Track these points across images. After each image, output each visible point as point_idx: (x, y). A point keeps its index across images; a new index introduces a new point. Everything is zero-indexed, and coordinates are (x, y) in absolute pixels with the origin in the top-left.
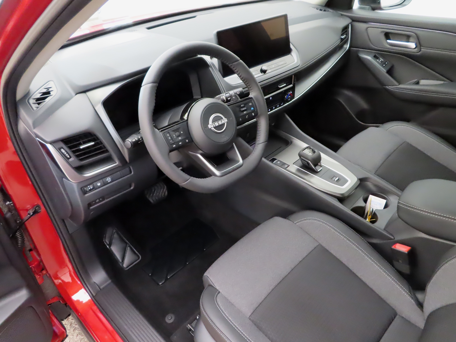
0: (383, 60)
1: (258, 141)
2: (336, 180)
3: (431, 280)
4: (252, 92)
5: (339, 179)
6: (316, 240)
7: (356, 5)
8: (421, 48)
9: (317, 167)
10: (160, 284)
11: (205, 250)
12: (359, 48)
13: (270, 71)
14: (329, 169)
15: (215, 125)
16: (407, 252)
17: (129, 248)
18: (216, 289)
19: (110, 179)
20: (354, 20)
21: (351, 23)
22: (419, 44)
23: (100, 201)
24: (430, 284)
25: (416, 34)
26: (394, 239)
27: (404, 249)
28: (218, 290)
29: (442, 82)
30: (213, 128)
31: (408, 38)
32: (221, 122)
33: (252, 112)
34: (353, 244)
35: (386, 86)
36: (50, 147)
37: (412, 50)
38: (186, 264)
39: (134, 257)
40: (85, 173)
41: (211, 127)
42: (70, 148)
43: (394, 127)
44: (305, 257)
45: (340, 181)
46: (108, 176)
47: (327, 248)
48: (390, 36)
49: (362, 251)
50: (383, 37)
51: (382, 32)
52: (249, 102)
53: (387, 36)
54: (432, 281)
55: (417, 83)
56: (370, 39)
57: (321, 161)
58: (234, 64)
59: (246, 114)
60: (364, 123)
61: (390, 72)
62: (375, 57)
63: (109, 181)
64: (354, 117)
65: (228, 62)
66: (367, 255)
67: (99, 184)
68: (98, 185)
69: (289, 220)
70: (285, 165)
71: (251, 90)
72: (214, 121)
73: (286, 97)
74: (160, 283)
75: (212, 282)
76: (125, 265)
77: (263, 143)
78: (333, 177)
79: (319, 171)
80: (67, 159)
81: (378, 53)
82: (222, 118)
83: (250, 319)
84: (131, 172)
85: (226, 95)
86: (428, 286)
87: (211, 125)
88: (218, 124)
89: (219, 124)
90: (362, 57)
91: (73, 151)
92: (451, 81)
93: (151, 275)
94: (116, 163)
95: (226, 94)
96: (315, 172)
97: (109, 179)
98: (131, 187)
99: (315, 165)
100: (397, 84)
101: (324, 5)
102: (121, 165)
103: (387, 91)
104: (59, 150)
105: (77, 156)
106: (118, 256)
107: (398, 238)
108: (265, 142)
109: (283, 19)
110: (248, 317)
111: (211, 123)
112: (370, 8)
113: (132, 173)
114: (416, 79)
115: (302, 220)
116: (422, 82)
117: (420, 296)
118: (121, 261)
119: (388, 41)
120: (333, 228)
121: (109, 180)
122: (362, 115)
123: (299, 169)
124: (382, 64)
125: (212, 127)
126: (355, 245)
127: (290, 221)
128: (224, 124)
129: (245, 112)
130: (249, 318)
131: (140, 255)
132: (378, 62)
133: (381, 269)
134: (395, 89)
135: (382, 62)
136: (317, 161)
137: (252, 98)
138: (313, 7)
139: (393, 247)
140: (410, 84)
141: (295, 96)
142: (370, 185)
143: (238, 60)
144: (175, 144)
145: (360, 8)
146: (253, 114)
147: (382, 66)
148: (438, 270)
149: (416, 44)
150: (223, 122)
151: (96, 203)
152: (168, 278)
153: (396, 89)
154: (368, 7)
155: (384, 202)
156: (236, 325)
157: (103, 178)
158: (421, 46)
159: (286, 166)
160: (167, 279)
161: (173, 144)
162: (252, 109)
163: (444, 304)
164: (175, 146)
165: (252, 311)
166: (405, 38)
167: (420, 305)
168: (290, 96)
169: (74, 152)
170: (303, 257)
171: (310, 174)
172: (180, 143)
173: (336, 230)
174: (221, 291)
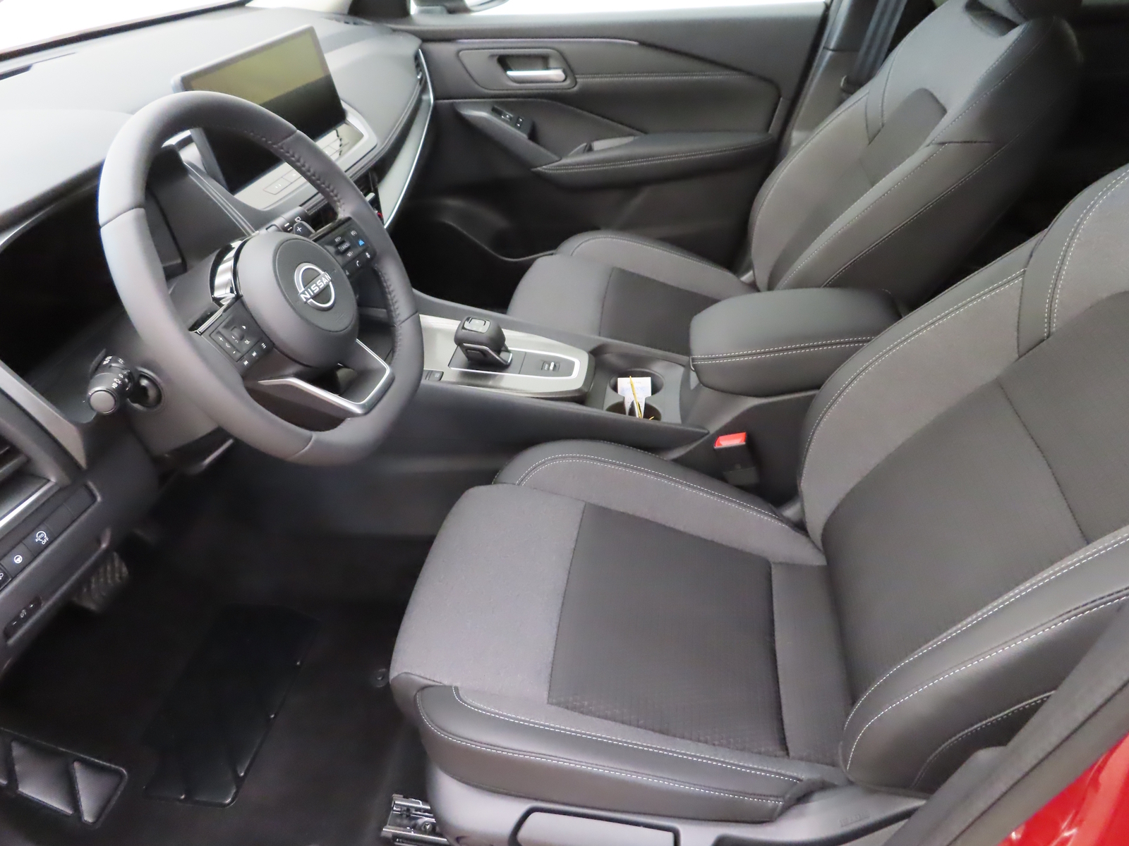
0: (511, 116)
1: (399, 314)
2: (551, 368)
3: (802, 470)
4: (343, 206)
5: (555, 366)
6: (576, 498)
7: (414, 8)
8: (575, 78)
9: (503, 355)
10: (228, 801)
11: (298, 663)
12: (455, 99)
14: (526, 353)
15: (313, 291)
16: (744, 443)
17: (76, 765)
18: (445, 686)
19: (44, 534)
20: (427, 38)
21: (421, 47)
22: (569, 70)
23: (30, 613)
24: (803, 478)
25: (558, 51)
26: (708, 433)
27: (736, 440)
28: (451, 687)
29: (630, 139)
30: (311, 300)
31: (543, 61)
32: (321, 281)
33: (365, 251)
34: (647, 473)
35: (536, 167)
37: (558, 84)
38: (270, 719)
39: (107, 782)
41: (305, 298)
43: (580, 247)
45: (561, 368)
46: (34, 530)
47: (604, 504)
48: (509, 62)
49: (668, 479)
50: (497, 68)
51: (492, 56)
52: (350, 230)
53: (505, 62)
54: (805, 471)
55: (590, 149)
56: (470, 75)
57: (506, 343)
58: (285, 141)
59: (354, 259)
60: (514, 258)
61: (533, 136)
62: (497, 112)
63: (44, 542)
64: (491, 251)
65: (271, 140)
66: (679, 482)
67: (18, 560)
68: (16, 561)
69: (502, 483)
70: (434, 375)
71: (339, 201)
72: (307, 283)
74: (226, 799)
75: (426, 679)
76: (88, 818)
77: (409, 320)
78: (541, 366)
79: (509, 361)
81: (497, 102)
82: (319, 274)
83: (552, 704)
84: (94, 497)
85: (269, 230)
86: (800, 483)
87: (303, 293)
88: (318, 289)
90: (469, 116)
92: (645, 132)
93: (185, 798)
94: (49, 481)
95: (267, 229)
96: (502, 367)
97: (41, 537)
98: (99, 542)
99: (498, 352)
100: (557, 158)
101: (346, 11)
102: (67, 481)
103: (540, 176)
106: (56, 803)
107: (713, 428)
108: (412, 315)
109: (310, 36)
110: (546, 701)
111: (303, 289)
112: (445, 12)
113: (99, 499)
114: (583, 143)
115: (529, 472)
116: (598, 145)
117: (791, 512)
118: (69, 811)
119: (509, 73)
120: (597, 460)
121: (43, 538)
122: (502, 242)
123: (466, 372)
124: (513, 122)
125: (309, 296)
126: (650, 473)
127: (505, 485)
128: (327, 287)
129: (350, 254)
130: (548, 703)
131: (121, 769)
132: (504, 120)
133: (713, 495)
134: (557, 170)
135: (511, 118)
136: (498, 343)
137: (349, 219)
138: (327, 18)
139: (717, 447)
140: (578, 154)
141: (385, 220)
142: (610, 358)
143: (293, 132)
144: (245, 357)
145: (422, 12)
146: (367, 254)
147: (515, 126)
148: (809, 445)
149: (564, 72)
150: (325, 281)
151: (21, 622)
152: (242, 774)
153: (561, 169)
154: (438, 8)
155: (648, 380)
156: (540, 721)
157: (24, 538)
158: (572, 71)
159: (438, 376)
160: (239, 782)
161: (241, 359)
162: (361, 243)
163: (841, 495)
164: (246, 362)
165: (546, 686)
166: (540, 62)
167: (800, 526)
170: (574, 539)
171: (495, 375)
172: (254, 354)
173: (605, 462)
174: (458, 684)
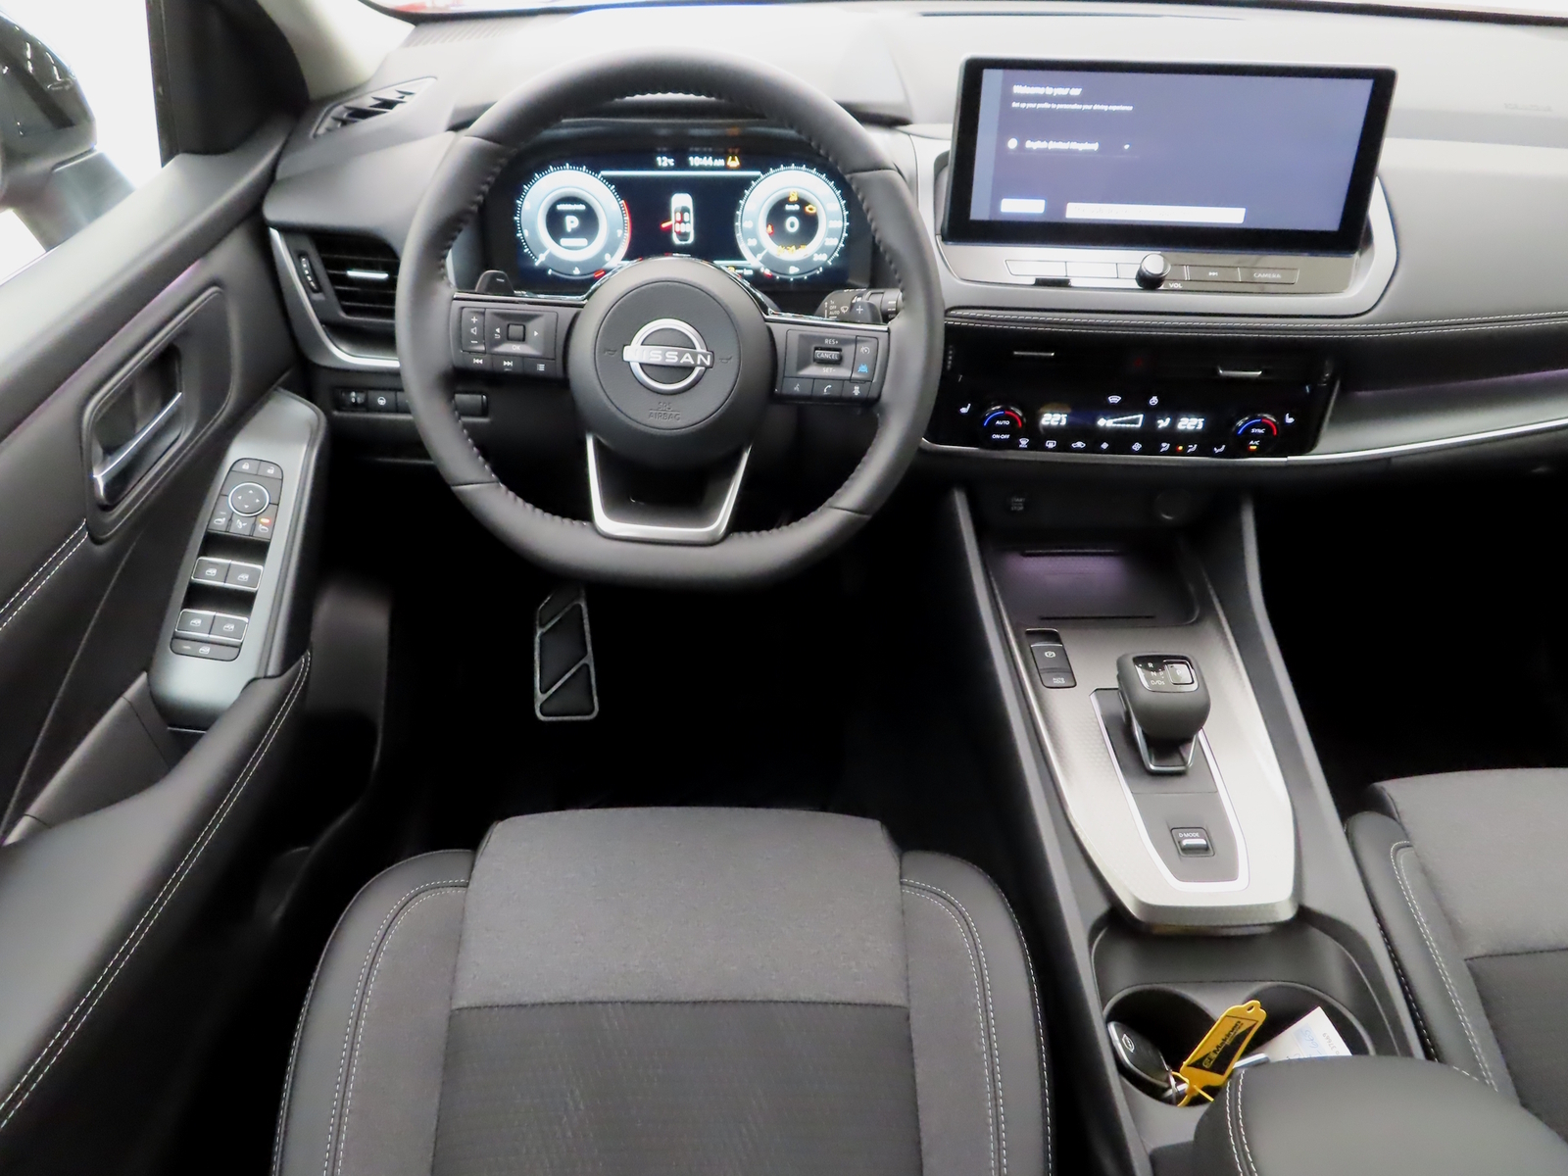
1: (837, 494)
2: (1189, 843)
4: (902, 311)
6: (908, 987)
13: (1174, 285)
14: (1214, 792)
15: (650, 357)
32: (680, 356)
33: (857, 382)
36: (275, 233)
40: (337, 344)
42: (328, 264)
44: (803, 1002)
47: (917, 1040)
59: (825, 379)
67: (382, 401)
68: (378, 401)
69: (901, 860)
70: (1058, 676)
71: (903, 301)
73: (1240, 423)
77: (849, 513)
78: (1187, 827)
79: (1154, 769)
80: (309, 290)
82: (693, 347)
83: (451, 1017)
84: (484, 414)
87: (635, 351)
89: (665, 358)
91: (334, 275)
104: (298, 255)
105: (341, 295)
109: (1365, 87)
110: (454, 1007)
111: (640, 346)
113: (490, 418)
128: (687, 369)
129: (827, 370)
130: (452, 1011)
137: (886, 331)
144: (486, 356)
146: (857, 388)
150: (689, 360)
157: (398, 390)
159: (1058, 682)
161: (479, 354)
162: (863, 369)
164: (481, 361)
165: (476, 1001)
168: (1261, 431)
169: (334, 280)
171: (1110, 759)
172: (508, 364)
174: (471, 885)
